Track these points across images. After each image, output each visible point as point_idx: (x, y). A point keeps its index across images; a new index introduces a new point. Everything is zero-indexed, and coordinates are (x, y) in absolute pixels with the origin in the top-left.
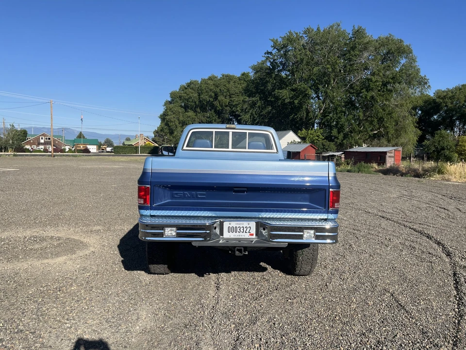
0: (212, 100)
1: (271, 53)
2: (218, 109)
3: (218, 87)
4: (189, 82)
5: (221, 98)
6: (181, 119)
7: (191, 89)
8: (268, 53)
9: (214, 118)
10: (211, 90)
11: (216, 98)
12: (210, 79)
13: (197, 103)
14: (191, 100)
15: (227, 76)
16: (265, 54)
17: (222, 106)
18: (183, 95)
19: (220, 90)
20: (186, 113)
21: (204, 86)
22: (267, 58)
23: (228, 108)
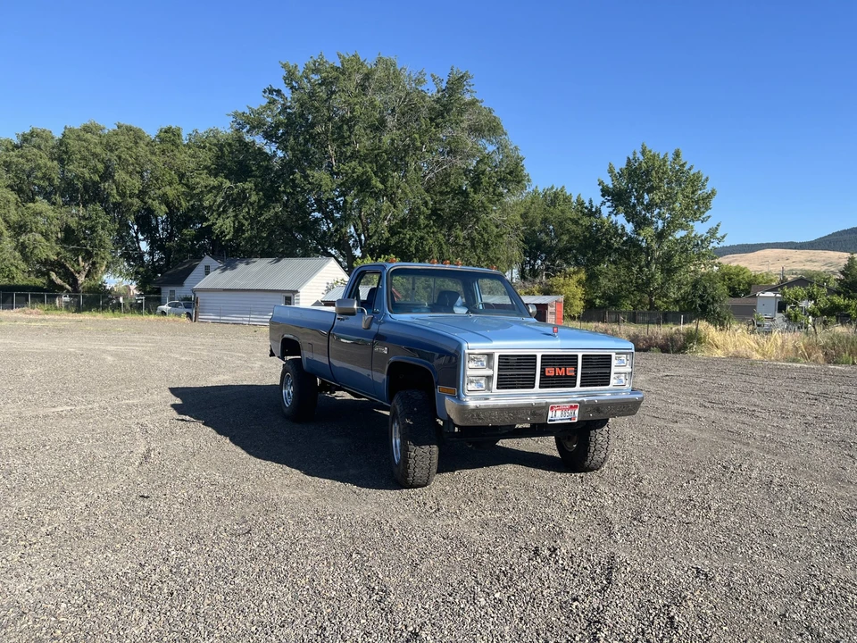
0: (97, 178)
1: (279, 92)
2: (112, 200)
3: (111, 151)
4: (27, 131)
5: (120, 175)
6: (14, 216)
7: (34, 146)
8: (271, 91)
9: (101, 221)
10: (95, 155)
11: (107, 175)
12: (87, 129)
13: (57, 182)
14: (40, 175)
15: (129, 129)
16: (265, 92)
17: (123, 195)
18: (15, 160)
19: (120, 158)
20: (31, 205)
21: (74, 145)
22: (272, 102)
23: (135, 201)
